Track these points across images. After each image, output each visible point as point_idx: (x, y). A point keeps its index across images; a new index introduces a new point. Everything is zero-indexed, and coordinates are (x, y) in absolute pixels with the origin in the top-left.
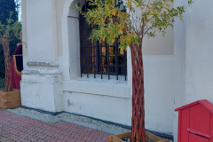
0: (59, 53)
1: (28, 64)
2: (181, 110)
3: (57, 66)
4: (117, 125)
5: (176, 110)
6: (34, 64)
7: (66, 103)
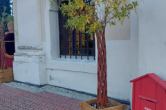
1: (19, 48)
2: (135, 82)
3: (41, 50)
4: (87, 94)
5: (131, 82)
6: (23, 48)
7: (49, 78)
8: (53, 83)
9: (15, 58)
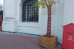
0: (16, 15)
3: (15, 19)
5: (62, 27)
7: (18, 30)
8: (20, 31)
9: (3, 22)
